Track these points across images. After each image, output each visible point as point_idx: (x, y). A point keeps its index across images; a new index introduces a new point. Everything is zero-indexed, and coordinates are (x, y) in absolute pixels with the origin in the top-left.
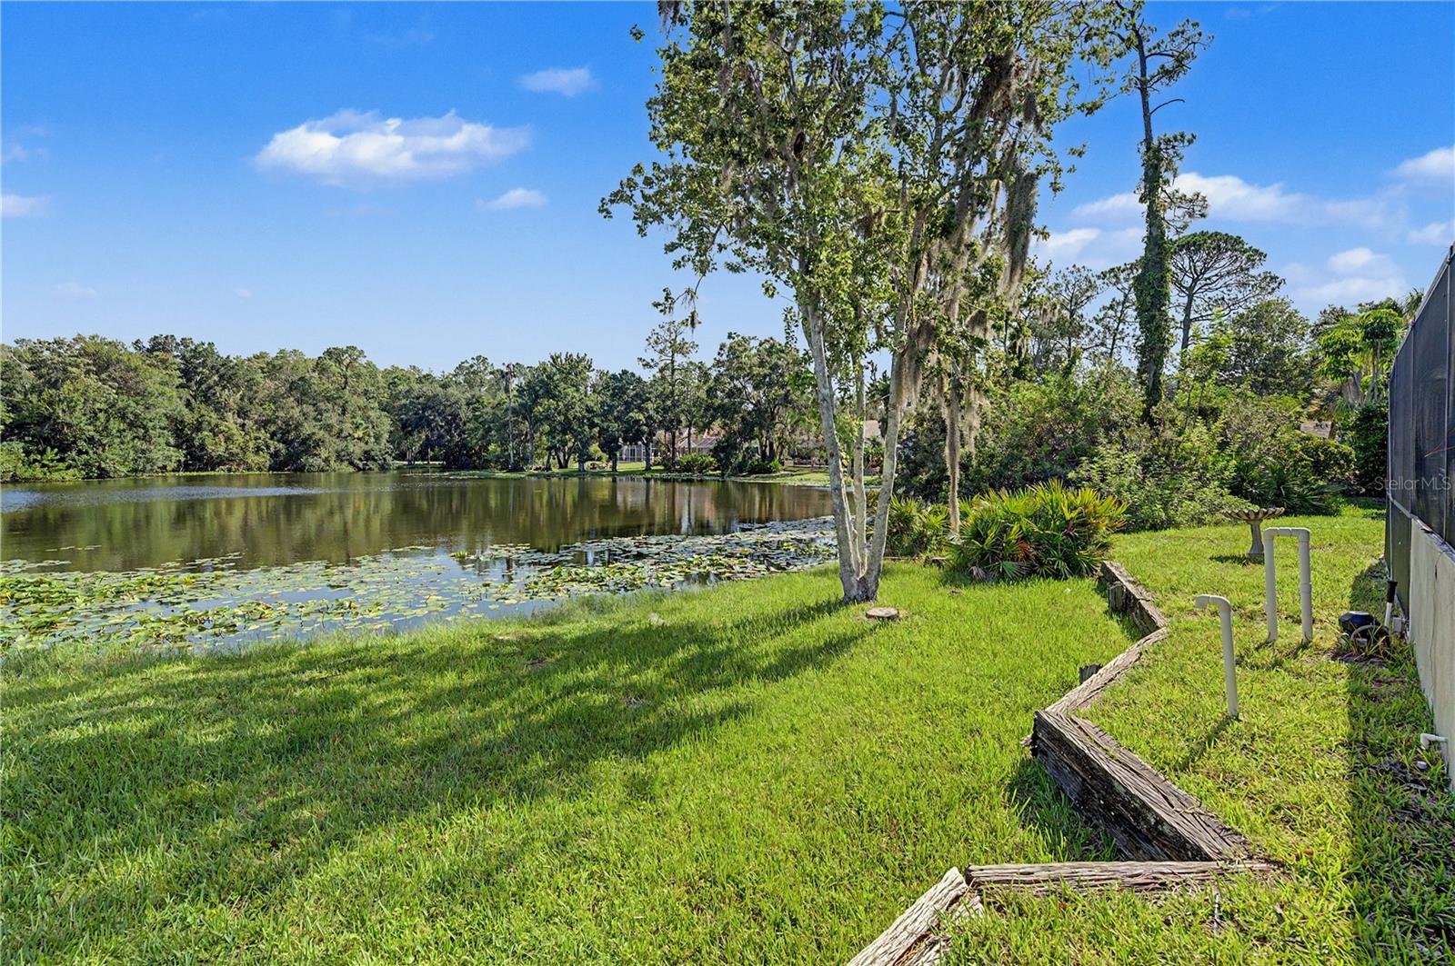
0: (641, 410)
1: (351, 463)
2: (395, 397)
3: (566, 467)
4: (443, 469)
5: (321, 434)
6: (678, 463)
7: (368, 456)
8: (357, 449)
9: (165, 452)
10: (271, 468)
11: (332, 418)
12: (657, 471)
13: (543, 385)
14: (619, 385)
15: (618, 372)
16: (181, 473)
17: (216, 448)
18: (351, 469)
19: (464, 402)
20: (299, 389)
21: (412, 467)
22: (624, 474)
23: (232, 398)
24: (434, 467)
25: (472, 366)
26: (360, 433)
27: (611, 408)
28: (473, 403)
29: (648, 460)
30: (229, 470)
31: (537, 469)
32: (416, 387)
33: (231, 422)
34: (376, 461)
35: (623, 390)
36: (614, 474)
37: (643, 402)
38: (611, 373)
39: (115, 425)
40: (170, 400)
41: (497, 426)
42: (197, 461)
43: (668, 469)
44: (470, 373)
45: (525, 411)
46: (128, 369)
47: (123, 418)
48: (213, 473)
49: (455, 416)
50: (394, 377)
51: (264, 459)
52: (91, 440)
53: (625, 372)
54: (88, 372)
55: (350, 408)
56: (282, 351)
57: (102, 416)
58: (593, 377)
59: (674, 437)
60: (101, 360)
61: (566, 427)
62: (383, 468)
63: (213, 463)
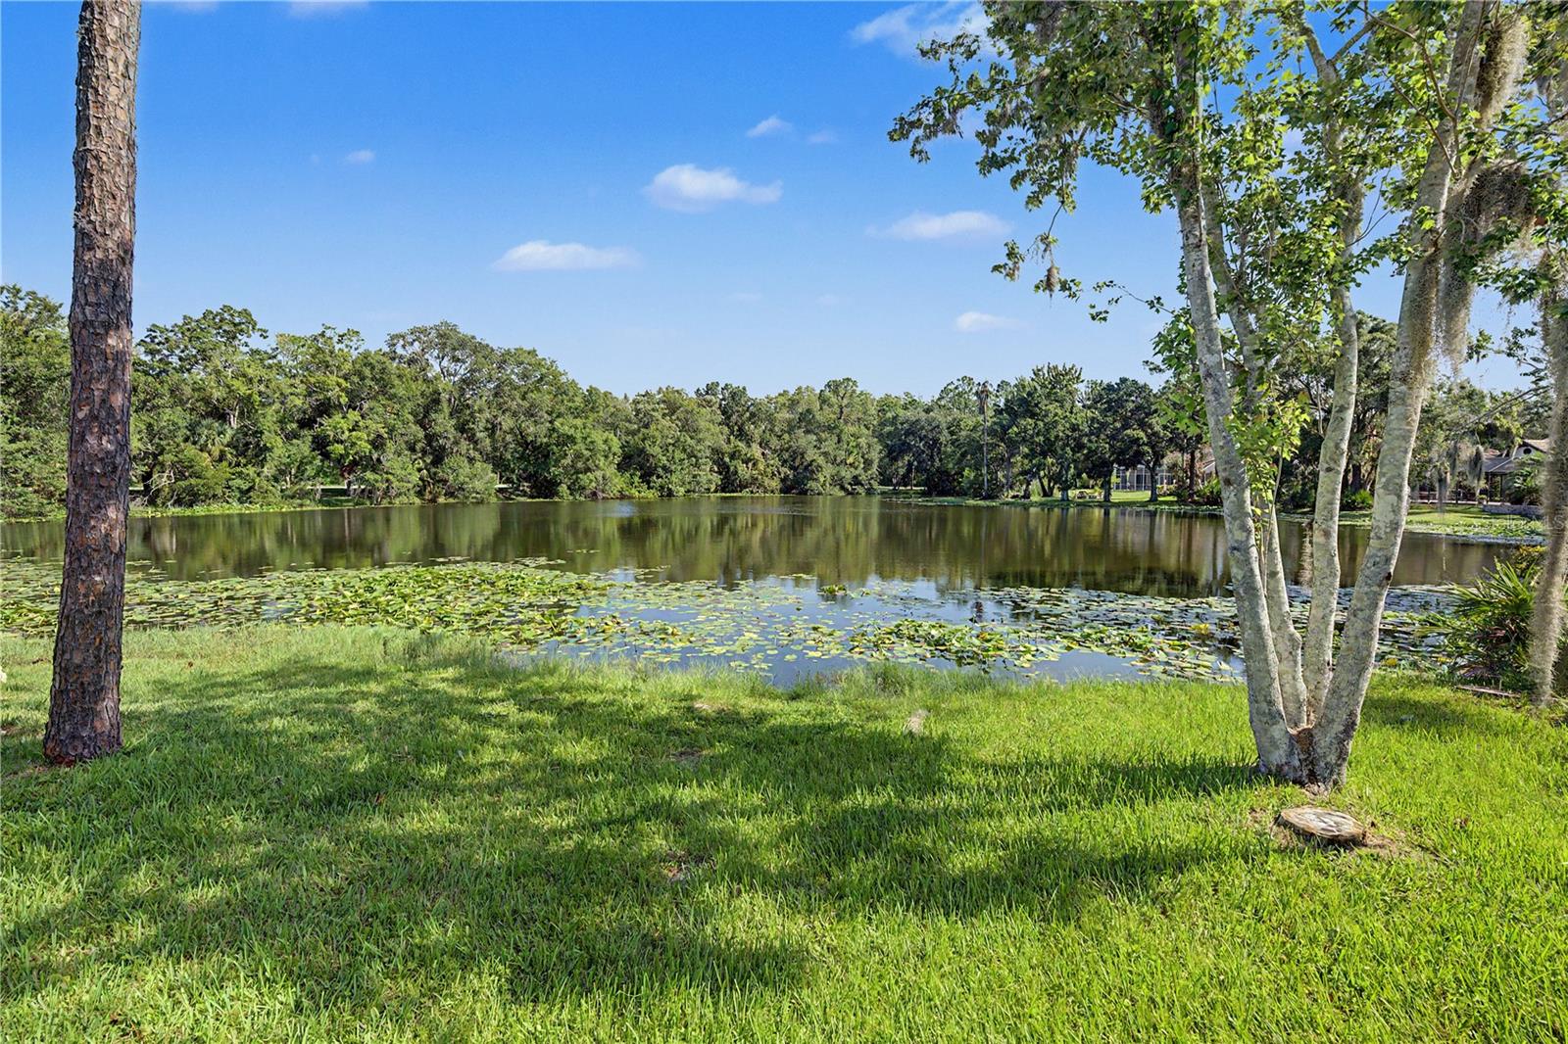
0: (1143, 425)
1: (843, 488)
2: (882, 424)
3: (1051, 495)
4: (923, 494)
5: (821, 460)
6: (1198, 493)
7: (856, 481)
8: (847, 474)
9: (709, 477)
10: (782, 491)
11: (829, 445)
12: (1166, 503)
13: (1022, 405)
14: (1114, 398)
15: (1115, 380)
16: (718, 494)
17: (744, 471)
18: (843, 493)
19: (944, 425)
20: (806, 421)
21: (896, 493)
22: (1117, 505)
23: (756, 431)
24: (916, 492)
25: (956, 388)
26: (850, 460)
27: (1104, 426)
28: (954, 428)
29: (1153, 490)
30: (752, 492)
31: (1013, 497)
32: (901, 412)
33: (756, 451)
34: (862, 485)
35: (1120, 402)
36: (1106, 504)
37: (1147, 415)
38: (1105, 382)
39: (679, 455)
40: (713, 434)
41: (972, 450)
42: (729, 483)
43: (1181, 501)
44: (952, 396)
45: (1000, 433)
46: (687, 412)
47: (684, 450)
48: (740, 494)
49: (936, 441)
50: (885, 405)
51: (775, 484)
52: (664, 468)
53: (1123, 380)
54: (664, 415)
55: (844, 437)
56: (799, 388)
57: (671, 448)
58: (1082, 388)
59: (1193, 458)
60: (671, 404)
61: (1048, 448)
62: (870, 492)
63: (742, 486)
